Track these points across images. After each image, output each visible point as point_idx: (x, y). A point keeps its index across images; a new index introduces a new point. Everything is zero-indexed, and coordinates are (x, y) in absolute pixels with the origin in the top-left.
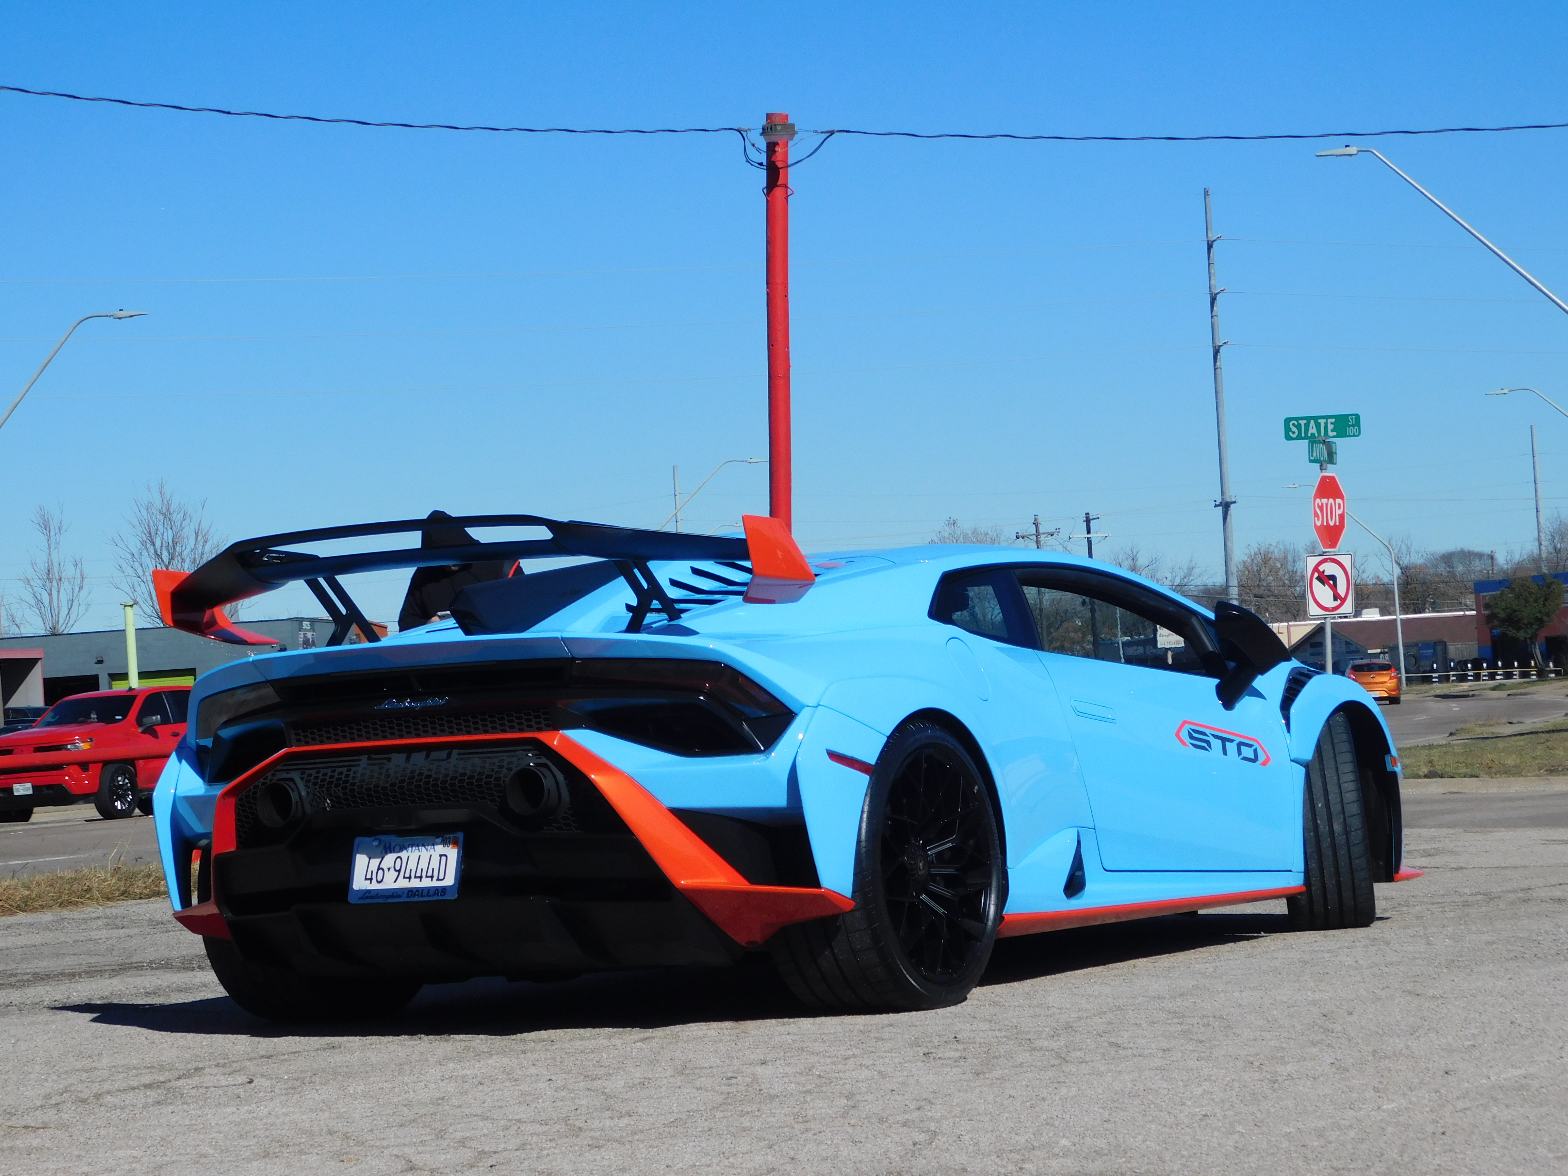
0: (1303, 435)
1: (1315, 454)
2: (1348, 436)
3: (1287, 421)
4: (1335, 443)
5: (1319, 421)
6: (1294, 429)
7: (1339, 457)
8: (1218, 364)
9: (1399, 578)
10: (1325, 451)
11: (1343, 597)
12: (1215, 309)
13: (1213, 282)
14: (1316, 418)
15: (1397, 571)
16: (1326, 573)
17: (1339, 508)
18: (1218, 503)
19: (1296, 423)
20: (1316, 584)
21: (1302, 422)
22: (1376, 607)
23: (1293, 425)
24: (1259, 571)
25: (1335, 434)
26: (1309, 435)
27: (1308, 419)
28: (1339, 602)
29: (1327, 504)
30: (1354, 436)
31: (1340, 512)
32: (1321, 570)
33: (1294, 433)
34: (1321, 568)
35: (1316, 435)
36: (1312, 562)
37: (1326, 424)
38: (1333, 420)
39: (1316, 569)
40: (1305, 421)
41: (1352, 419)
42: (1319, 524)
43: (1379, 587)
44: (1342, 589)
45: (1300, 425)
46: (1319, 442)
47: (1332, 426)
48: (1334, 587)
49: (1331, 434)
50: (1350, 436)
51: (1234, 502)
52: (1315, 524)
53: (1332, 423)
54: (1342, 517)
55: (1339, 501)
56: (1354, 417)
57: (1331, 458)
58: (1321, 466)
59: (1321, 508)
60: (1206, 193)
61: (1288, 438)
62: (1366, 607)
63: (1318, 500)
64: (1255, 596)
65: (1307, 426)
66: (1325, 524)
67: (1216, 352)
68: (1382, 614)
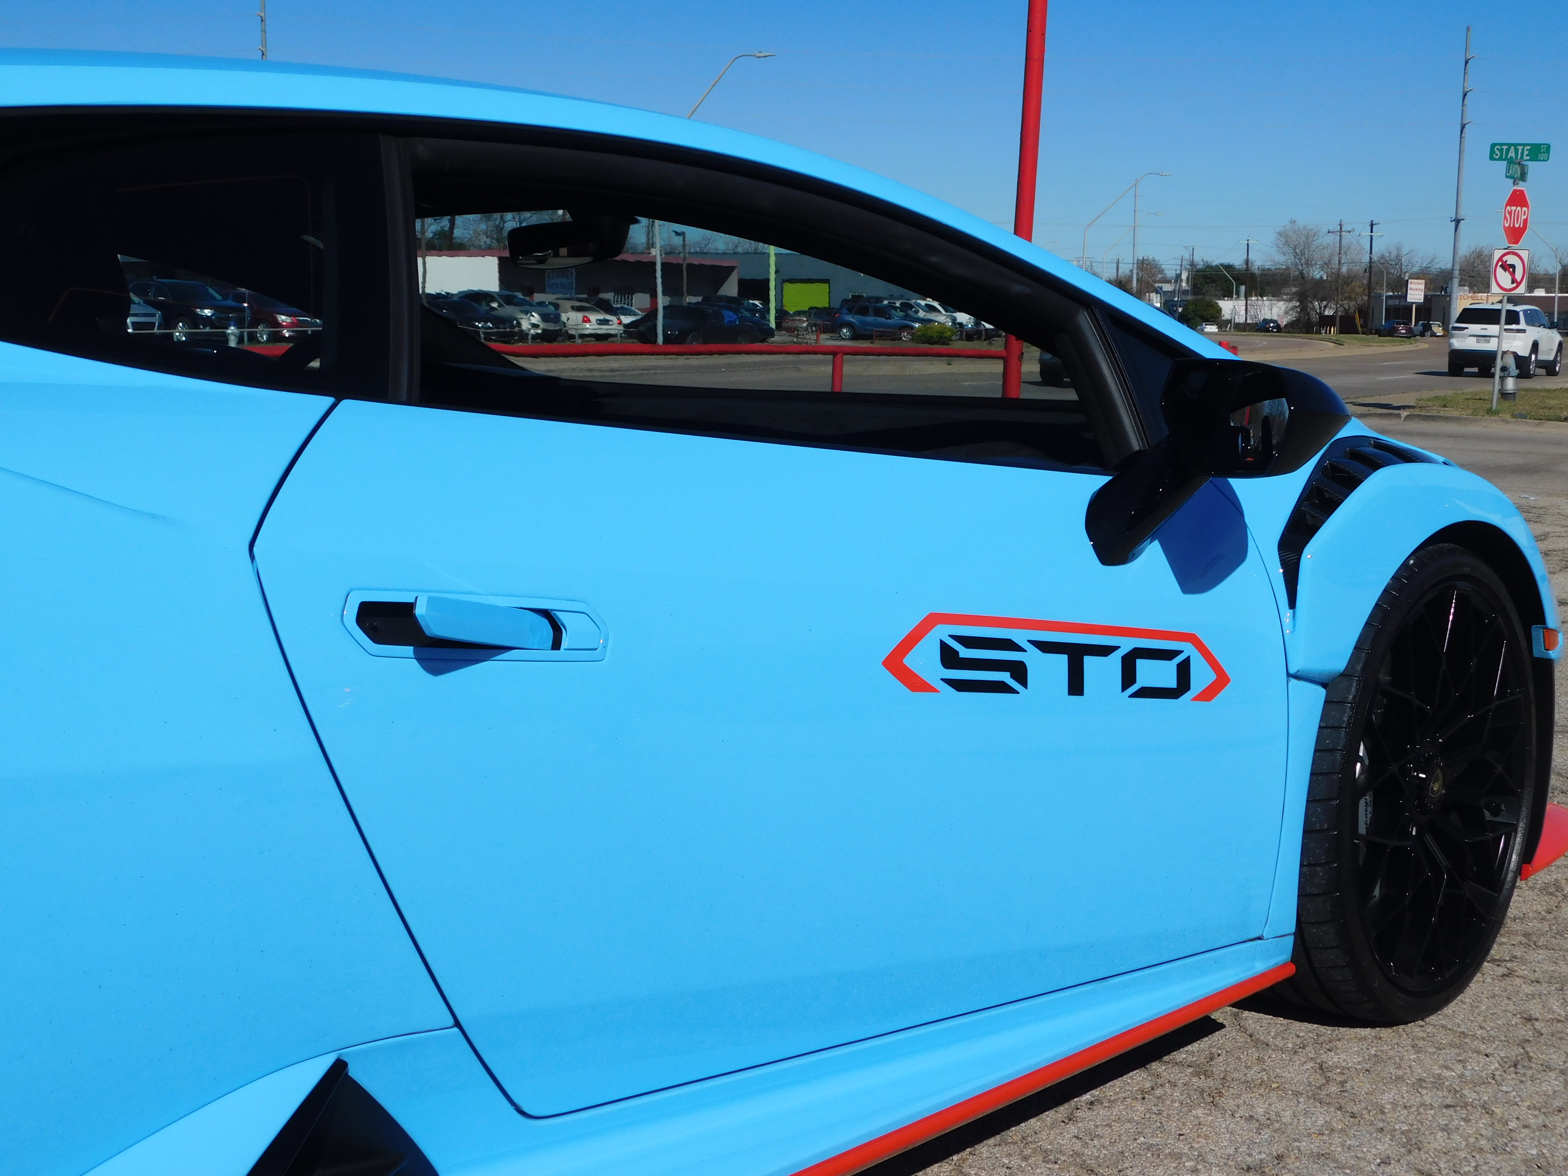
0: (1504, 157)
1: (1511, 172)
2: (1538, 161)
3: (1493, 146)
4: (1527, 165)
5: (1518, 147)
6: (1497, 152)
7: (1529, 177)
8: (1463, 135)
9: (1559, 272)
10: (1519, 171)
11: (1519, 281)
12: (1465, 101)
13: (1465, 84)
14: (1516, 145)
15: (1559, 267)
16: (1508, 263)
17: (1524, 215)
18: (1453, 219)
19: (1500, 148)
20: (1500, 271)
21: (1505, 147)
22: (1543, 288)
23: (1497, 149)
24: (1474, 262)
25: (1528, 158)
26: (1508, 157)
27: (1510, 145)
28: (1515, 285)
29: (1515, 211)
30: (1544, 160)
31: (1525, 217)
32: (1505, 260)
33: (1497, 155)
34: (1504, 259)
35: (1514, 158)
36: (1497, 254)
37: (1523, 149)
38: (1529, 147)
39: (1500, 259)
40: (1507, 147)
41: (1544, 147)
42: (1507, 225)
43: (1546, 276)
44: (1518, 275)
45: (1503, 149)
46: (1515, 163)
47: (1528, 152)
48: (1513, 274)
49: (1525, 158)
50: (1540, 160)
51: (1463, 219)
52: (1504, 225)
53: (1527, 150)
54: (1525, 221)
55: (1525, 209)
56: (1545, 146)
57: (1523, 177)
58: (1514, 181)
59: (1510, 213)
60: (1468, 29)
61: (1492, 158)
62: (1537, 288)
63: (1508, 208)
64: (1469, 277)
65: (1508, 150)
66: (1512, 226)
67: (1463, 127)
68: (1547, 292)
